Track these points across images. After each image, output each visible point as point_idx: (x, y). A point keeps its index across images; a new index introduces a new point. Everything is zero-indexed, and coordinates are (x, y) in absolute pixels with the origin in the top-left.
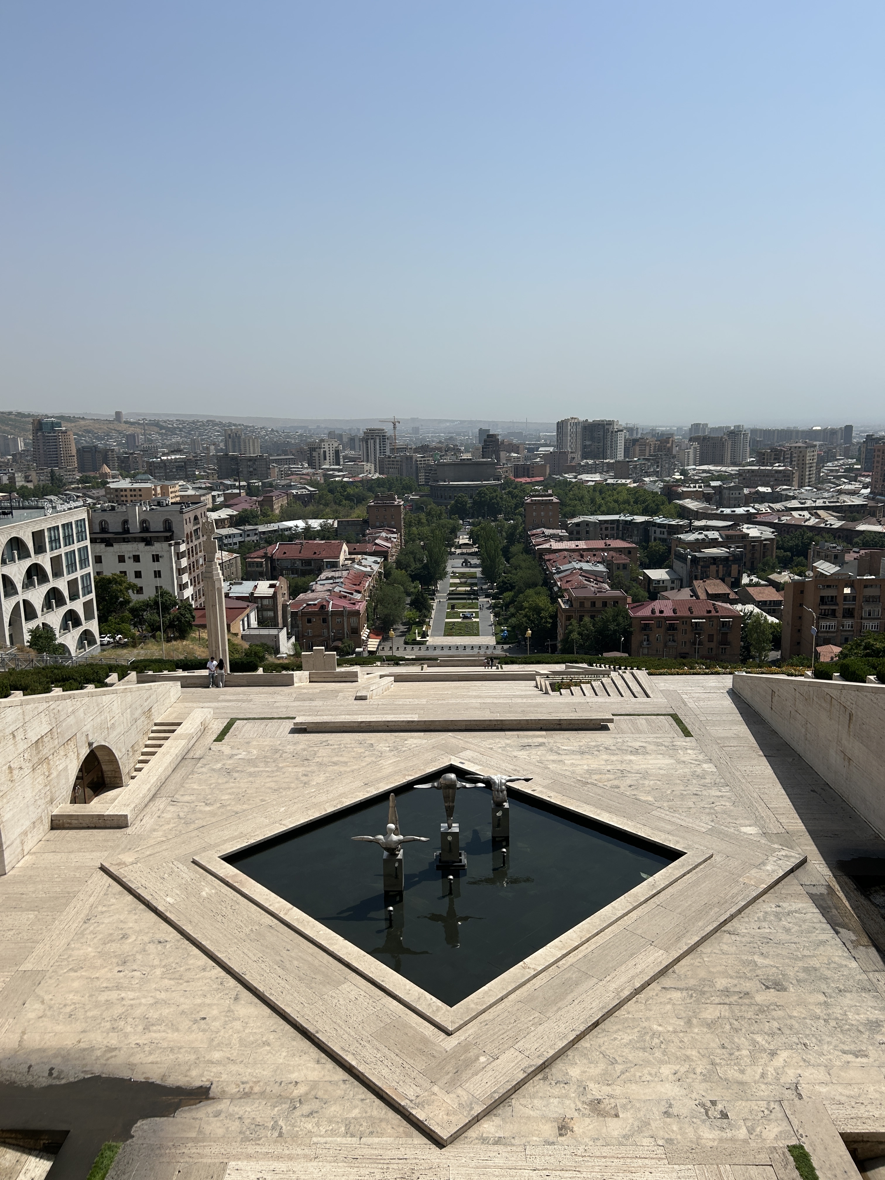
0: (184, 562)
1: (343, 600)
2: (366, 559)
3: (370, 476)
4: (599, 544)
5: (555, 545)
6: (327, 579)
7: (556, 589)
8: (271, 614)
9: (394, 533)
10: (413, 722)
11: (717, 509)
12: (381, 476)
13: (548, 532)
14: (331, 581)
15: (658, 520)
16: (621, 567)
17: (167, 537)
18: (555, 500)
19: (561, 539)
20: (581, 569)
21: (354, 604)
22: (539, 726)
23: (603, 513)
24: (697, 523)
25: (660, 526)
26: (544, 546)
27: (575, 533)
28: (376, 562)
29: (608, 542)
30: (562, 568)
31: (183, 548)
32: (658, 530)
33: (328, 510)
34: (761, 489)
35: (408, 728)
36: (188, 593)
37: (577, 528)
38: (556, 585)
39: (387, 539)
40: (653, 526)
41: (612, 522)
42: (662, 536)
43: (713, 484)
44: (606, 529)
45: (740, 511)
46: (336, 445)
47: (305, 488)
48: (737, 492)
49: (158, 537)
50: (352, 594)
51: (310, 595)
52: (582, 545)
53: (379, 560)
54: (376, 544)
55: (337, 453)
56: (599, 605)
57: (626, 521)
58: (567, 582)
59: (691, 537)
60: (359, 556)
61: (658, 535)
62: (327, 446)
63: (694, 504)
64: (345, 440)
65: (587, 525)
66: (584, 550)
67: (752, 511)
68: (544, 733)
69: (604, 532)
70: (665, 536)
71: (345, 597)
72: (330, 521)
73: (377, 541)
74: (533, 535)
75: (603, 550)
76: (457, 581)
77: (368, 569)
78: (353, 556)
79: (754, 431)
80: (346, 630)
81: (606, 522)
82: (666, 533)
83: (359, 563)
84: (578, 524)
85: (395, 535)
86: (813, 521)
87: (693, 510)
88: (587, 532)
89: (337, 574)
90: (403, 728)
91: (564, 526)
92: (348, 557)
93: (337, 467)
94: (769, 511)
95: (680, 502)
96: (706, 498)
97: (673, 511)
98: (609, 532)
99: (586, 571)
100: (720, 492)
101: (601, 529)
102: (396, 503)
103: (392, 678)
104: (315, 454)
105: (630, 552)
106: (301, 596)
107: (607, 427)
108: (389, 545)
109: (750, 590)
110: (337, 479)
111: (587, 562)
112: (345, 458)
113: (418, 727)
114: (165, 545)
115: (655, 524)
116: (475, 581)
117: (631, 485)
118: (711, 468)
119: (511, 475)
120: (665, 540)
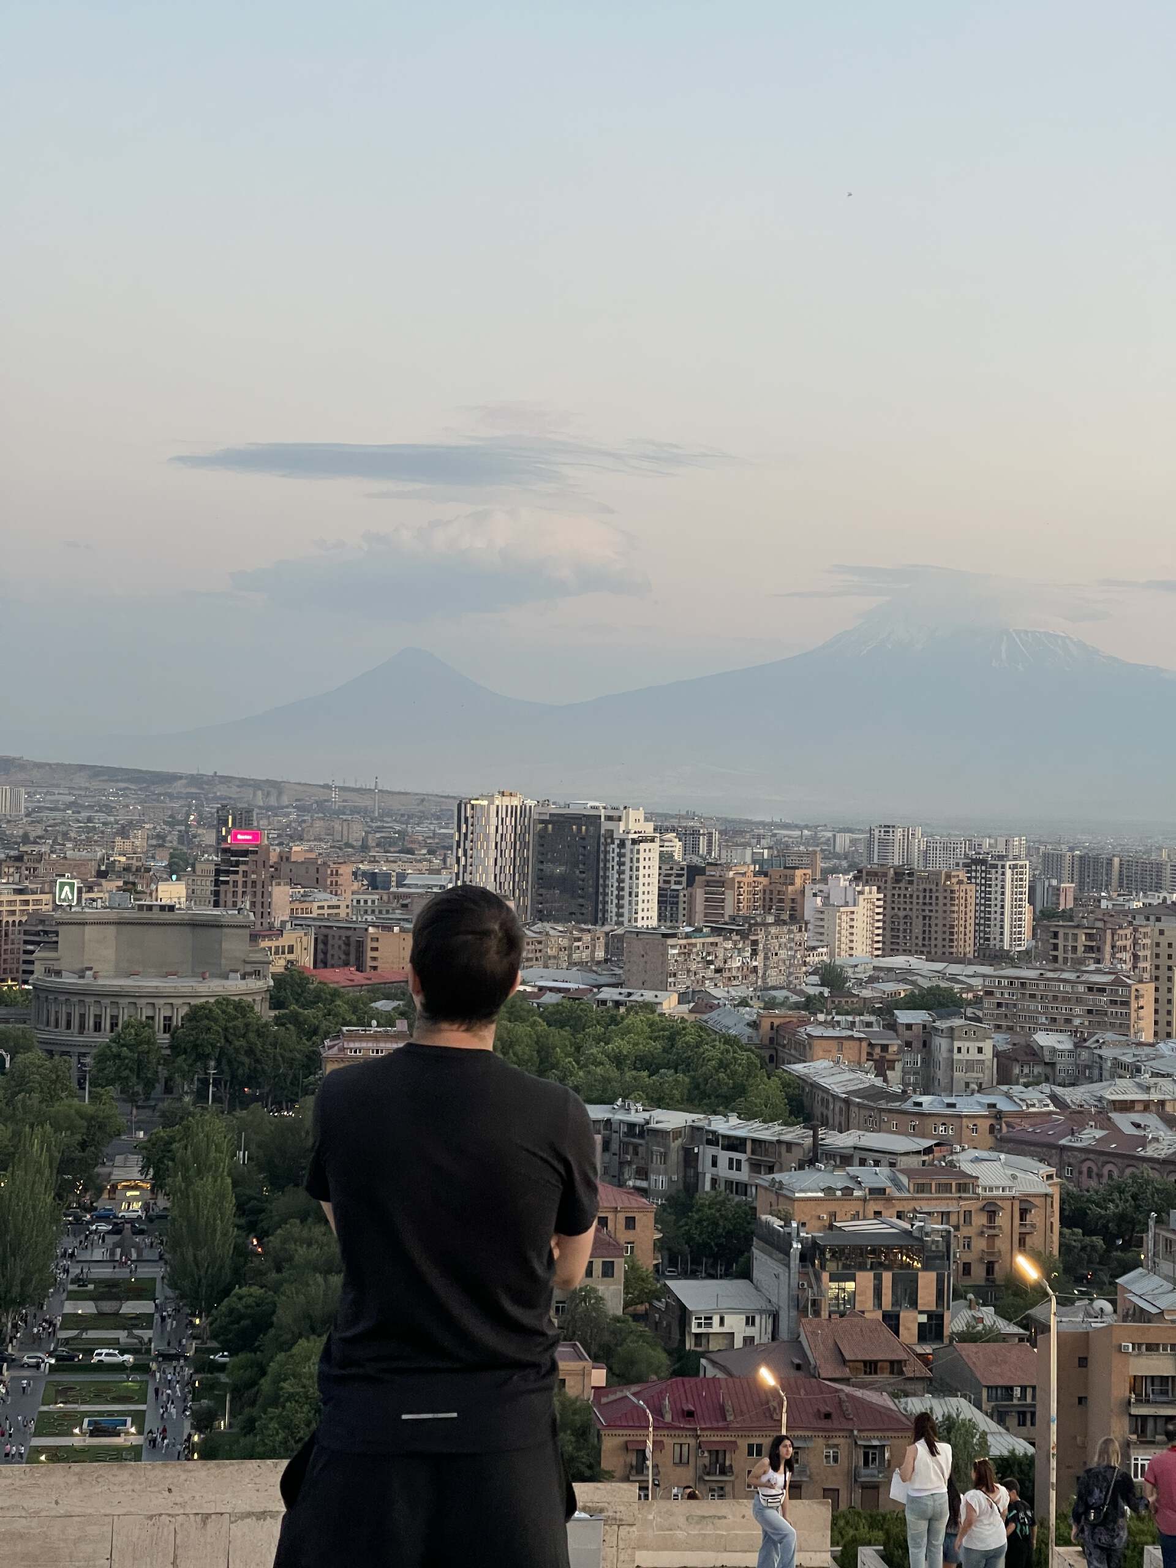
15: (727, 1125)
24: (836, 1139)
25: (734, 1144)
32: (724, 1156)
40: (709, 1142)
42: (734, 1175)
45: (969, 1104)
57: (631, 1126)
61: (723, 1171)
63: (838, 1078)
67: (1004, 1105)
70: (743, 1175)
82: (745, 1167)
87: (835, 1097)
94: (1052, 1108)
95: (802, 1070)
96: (878, 1059)
97: (779, 1099)
100: (926, 1045)
105: (629, 1225)
107: (608, 826)
109: (968, 1350)
115: (714, 1139)
116: (145, 1307)
117: (670, 1004)
118: (916, 962)
119: (307, 960)
120: (741, 1188)
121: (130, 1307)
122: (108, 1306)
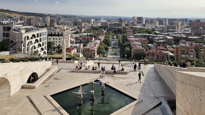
1: (92, 48)
2: (97, 41)
3: (99, 26)
4: (140, 39)
5: (131, 39)
6: (90, 44)
8: (79, 50)
11: (162, 33)
12: (101, 26)
13: (130, 36)
15: (151, 35)
16: (144, 43)
17: (62, 35)
18: (132, 31)
19: (133, 38)
21: (94, 49)
23: (141, 33)
24: (158, 36)
25: (151, 36)
28: (99, 41)
30: (133, 43)
33: (91, 31)
34: (170, 30)
38: (131, 46)
39: (101, 37)
41: (142, 35)
43: (161, 28)
45: (166, 34)
47: (88, 27)
48: (166, 30)
49: (60, 35)
50: (94, 47)
51: (86, 47)
54: (99, 38)
55: (94, 21)
56: (139, 50)
57: (145, 35)
58: (134, 46)
59: (157, 38)
63: (157, 32)
65: (138, 35)
66: (137, 40)
67: (168, 34)
70: (152, 38)
72: (91, 33)
74: (128, 37)
78: (95, 40)
80: (92, 54)
81: (141, 35)
84: (136, 35)
85: (103, 36)
86: (180, 36)
88: (138, 37)
91: (134, 36)
93: (94, 24)
94: (172, 34)
95: (155, 32)
96: (160, 31)
98: (142, 37)
99: (137, 44)
100: (163, 30)
102: (103, 30)
105: (146, 41)
107: (142, 18)
109: (168, 48)
110: (94, 26)
111: (137, 42)
114: (61, 37)
115: (150, 36)
116: (117, 45)
117: (146, 28)
118: (161, 25)
119: (125, 26)
120: (152, 39)
121: (116, 45)
122: (115, 45)
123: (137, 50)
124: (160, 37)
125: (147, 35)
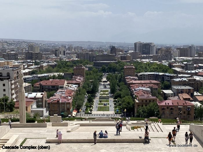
0: (13, 86)
1: (65, 99)
2: (73, 86)
3: (75, 59)
4: (148, 81)
5: (134, 82)
7: (134, 96)
8: (41, 103)
9: (82, 77)
10: (85, 140)
11: (186, 71)
12: (78, 59)
13: (132, 77)
14: (61, 93)
15: (167, 74)
16: (155, 89)
17: (8, 78)
18: (134, 67)
19: (136, 80)
20: (142, 90)
21: (68, 100)
22: (127, 141)
23: (149, 72)
24: (179, 75)
26: (130, 82)
27: (140, 78)
28: (76, 87)
29: (151, 81)
30: (136, 89)
31: (13, 82)
32: (167, 77)
33: (61, 70)
34: (200, 65)
35: (84, 142)
36: (14, 96)
37: (141, 76)
38: (134, 95)
39: (80, 79)
40: (165, 76)
41: (152, 74)
42: (168, 79)
43: (184, 63)
44: (150, 77)
45: (193, 72)
46: (64, 49)
47: (53, 63)
48: (192, 66)
49: (5, 78)
50: (68, 97)
51: (54, 97)
52: (143, 82)
53: (77, 86)
54: (76, 81)
55: (64, 52)
56: (148, 101)
57: (157, 74)
58: (138, 94)
59: (178, 80)
60: (71, 85)
61: (167, 79)
62: (61, 50)
63: (178, 69)
64: (67, 47)
65: (144, 75)
67: (197, 71)
68: (128, 144)
69: (150, 78)
70: (169, 79)
71: (66, 98)
72: (61, 73)
73: (76, 80)
74: (127, 78)
75: (149, 83)
76: (102, 93)
77: (73, 89)
78: (68, 85)
79: (197, 47)
80: (65, 109)
81: (150, 74)
82: (169, 78)
83: (70, 87)
84: (141, 75)
85: (82, 78)
87: (178, 71)
88: (144, 78)
89: (63, 90)
90: (82, 142)
91: (137, 76)
92: (67, 85)
93: (64, 56)
95: (174, 68)
96: (182, 67)
97: (172, 71)
99: (144, 90)
100: (187, 66)
101: (149, 77)
102: (83, 68)
103: (79, 125)
104: (57, 52)
105: (158, 84)
106: (51, 97)
107: (150, 45)
108: (80, 81)
109: (197, 97)
110: (64, 60)
111: (144, 87)
112: (67, 53)
113: (87, 141)
114: (7, 81)
116: (108, 93)
120: (169, 81)
122: (104, 93)
123: (144, 101)
124: (182, 77)
125: (161, 74)
